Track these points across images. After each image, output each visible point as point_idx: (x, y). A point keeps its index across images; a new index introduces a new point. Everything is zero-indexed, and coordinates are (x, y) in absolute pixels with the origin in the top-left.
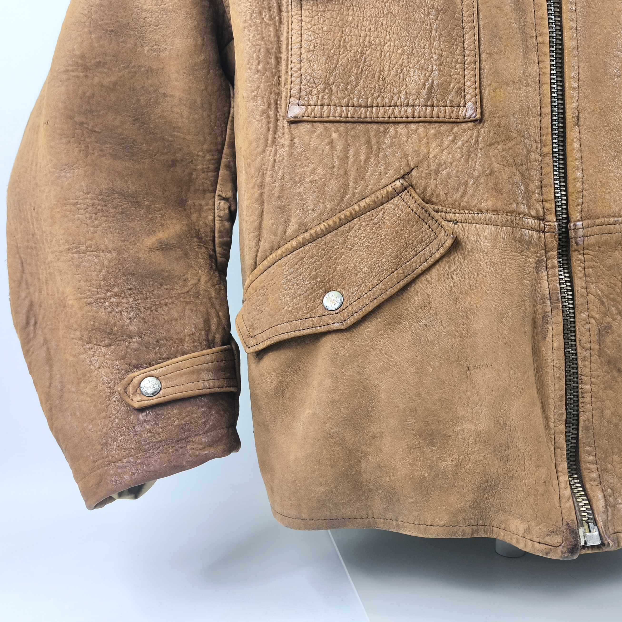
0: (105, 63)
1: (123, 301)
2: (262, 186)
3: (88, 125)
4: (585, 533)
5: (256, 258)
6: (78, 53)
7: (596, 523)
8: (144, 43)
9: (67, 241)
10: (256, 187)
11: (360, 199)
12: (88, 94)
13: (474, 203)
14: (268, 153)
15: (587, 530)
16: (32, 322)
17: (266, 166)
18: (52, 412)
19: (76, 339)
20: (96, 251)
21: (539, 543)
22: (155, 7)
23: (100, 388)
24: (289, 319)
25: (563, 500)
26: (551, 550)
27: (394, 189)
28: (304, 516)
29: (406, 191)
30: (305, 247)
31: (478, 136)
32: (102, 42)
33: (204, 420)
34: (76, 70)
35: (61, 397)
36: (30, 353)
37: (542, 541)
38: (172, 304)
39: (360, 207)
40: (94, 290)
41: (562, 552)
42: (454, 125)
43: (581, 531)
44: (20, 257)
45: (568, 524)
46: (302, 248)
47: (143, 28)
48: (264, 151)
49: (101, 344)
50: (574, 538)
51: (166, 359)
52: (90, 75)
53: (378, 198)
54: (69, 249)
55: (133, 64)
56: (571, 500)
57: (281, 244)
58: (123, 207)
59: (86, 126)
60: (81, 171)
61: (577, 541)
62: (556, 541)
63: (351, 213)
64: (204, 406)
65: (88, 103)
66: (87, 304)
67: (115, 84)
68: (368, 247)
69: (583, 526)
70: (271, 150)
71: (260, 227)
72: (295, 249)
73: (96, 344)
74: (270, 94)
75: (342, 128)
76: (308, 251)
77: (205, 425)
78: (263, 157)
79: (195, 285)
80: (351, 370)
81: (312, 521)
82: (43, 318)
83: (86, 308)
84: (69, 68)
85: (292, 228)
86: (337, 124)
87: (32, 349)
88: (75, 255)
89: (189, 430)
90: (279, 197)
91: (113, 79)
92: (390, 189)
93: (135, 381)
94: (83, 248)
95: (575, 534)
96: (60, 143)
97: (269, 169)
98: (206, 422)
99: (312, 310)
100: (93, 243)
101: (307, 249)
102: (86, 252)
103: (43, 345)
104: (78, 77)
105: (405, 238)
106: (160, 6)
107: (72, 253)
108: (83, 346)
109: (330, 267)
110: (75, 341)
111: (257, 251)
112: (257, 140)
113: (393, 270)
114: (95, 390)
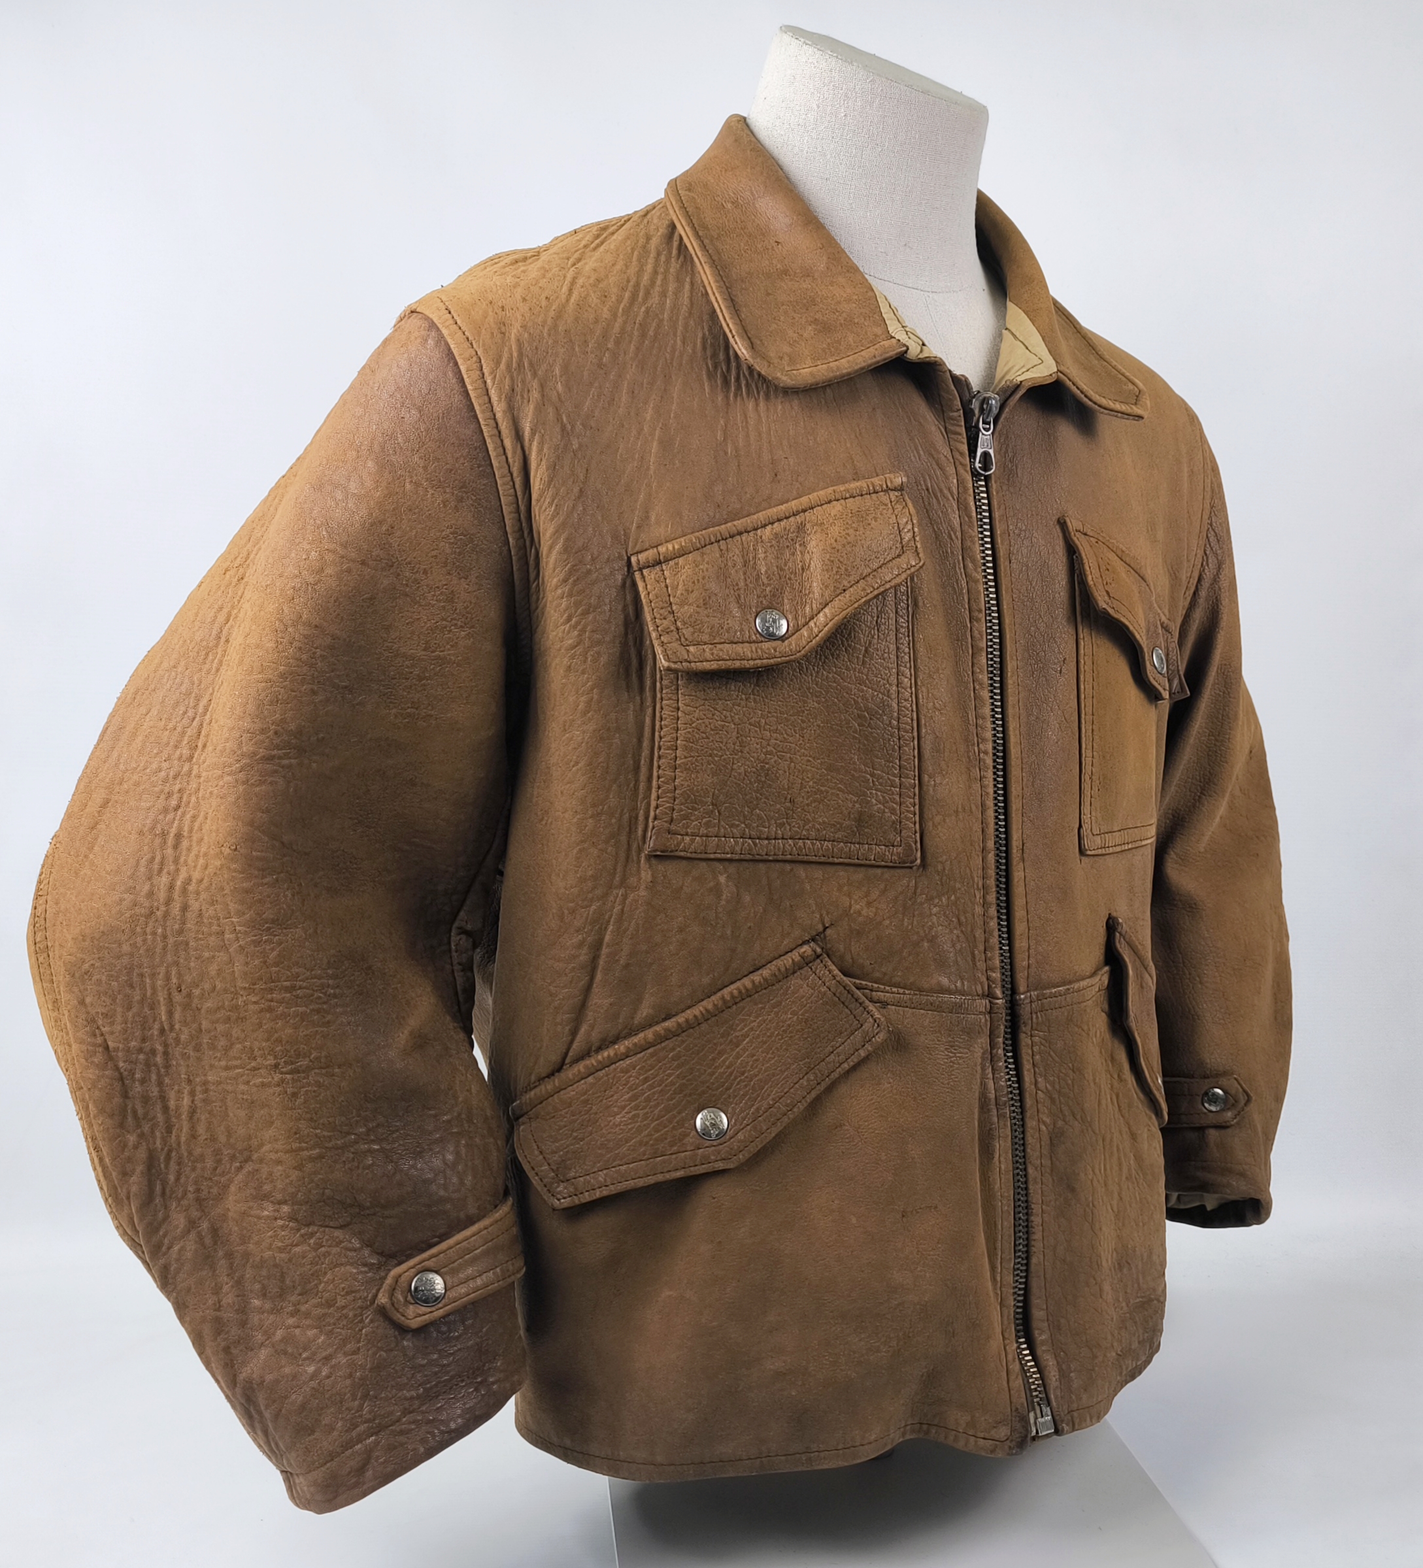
0: (329, 740)
2: (597, 946)
4: (1036, 1418)
5: (566, 1054)
6: (293, 727)
7: (1049, 1404)
8: (391, 702)
9: (272, 1051)
10: (585, 948)
11: (751, 969)
13: (912, 980)
14: (612, 898)
15: (1039, 1415)
16: (158, 1188)
17: (607, 917)
18: (231, 1353)
19: (281, 1218)
20: (328, 1067)
21: (984, 1439)
22: (424, 653)
23: (341, 1302)
24: (644, 1155)
25: (1012, 1377)
26: (996, 1446)
27: (802, 957)
28: (659, 1459)
29: (818, 961)
30: (667, 1042)
31: (916, 887)
34: (286, 756)
35: (243, 1324)
36: (164, 1249)
37: (987, 1436)
39: (753, 982)
40: (326, 1133)
41: (1010, 1447)
42: (886, 870)
43: (1032, 1415)
44: (117, 1068)
45: (1017, 1409)
46: (663, 1045)
47: (394, 681)
48: (606, 895)
49: (331, 1224)
50: (1023, 1427)
53: (779, 970)
54: (276, 1066)
55: (369, 736)
56: (1020, 1377)
57: (622, 1035)
58: (358, 982)
60: (299, 932)
61: (1027, 1430)
62: (1003, 1434)
63: (740, 992)
66: (312, 1159)
68: (765, 1043)
69: (1034, 1409)
70: (618, 894)
71: (583, 1006)
72: (651, 1045)
73: (321, 1226)
74: (623, 810)
75: (732, 869)
76: (673, 1049)
78: (604, 904)
80: (743, 1230)
81: (672, 1467)
82: (178, 1179)
83: (309, 1165)
85: (645, 1011)
86: (727, 864)
87: (166, 1241)
88: (288, 1076)
90: (627, 966)
92: (795, 956)
94: (303, 1063)
95: (1024, 1420)
96: (263, 885)
97: (611, 923)
99: (680, 1140)
100: (323, 1054)
101: (671, 1045)
102: (308, 1069)
103: (189, 1231)
104: (290, 766)
105: (818, 1028)
106: (432, 652)
107: (282, 1073)
108: (298, 1230)
109: (705, 1071)
110: (280, 1222)
111: (572, 1042)
112: (595, 878)
113: (801, 1076)
114: (330, 1306)
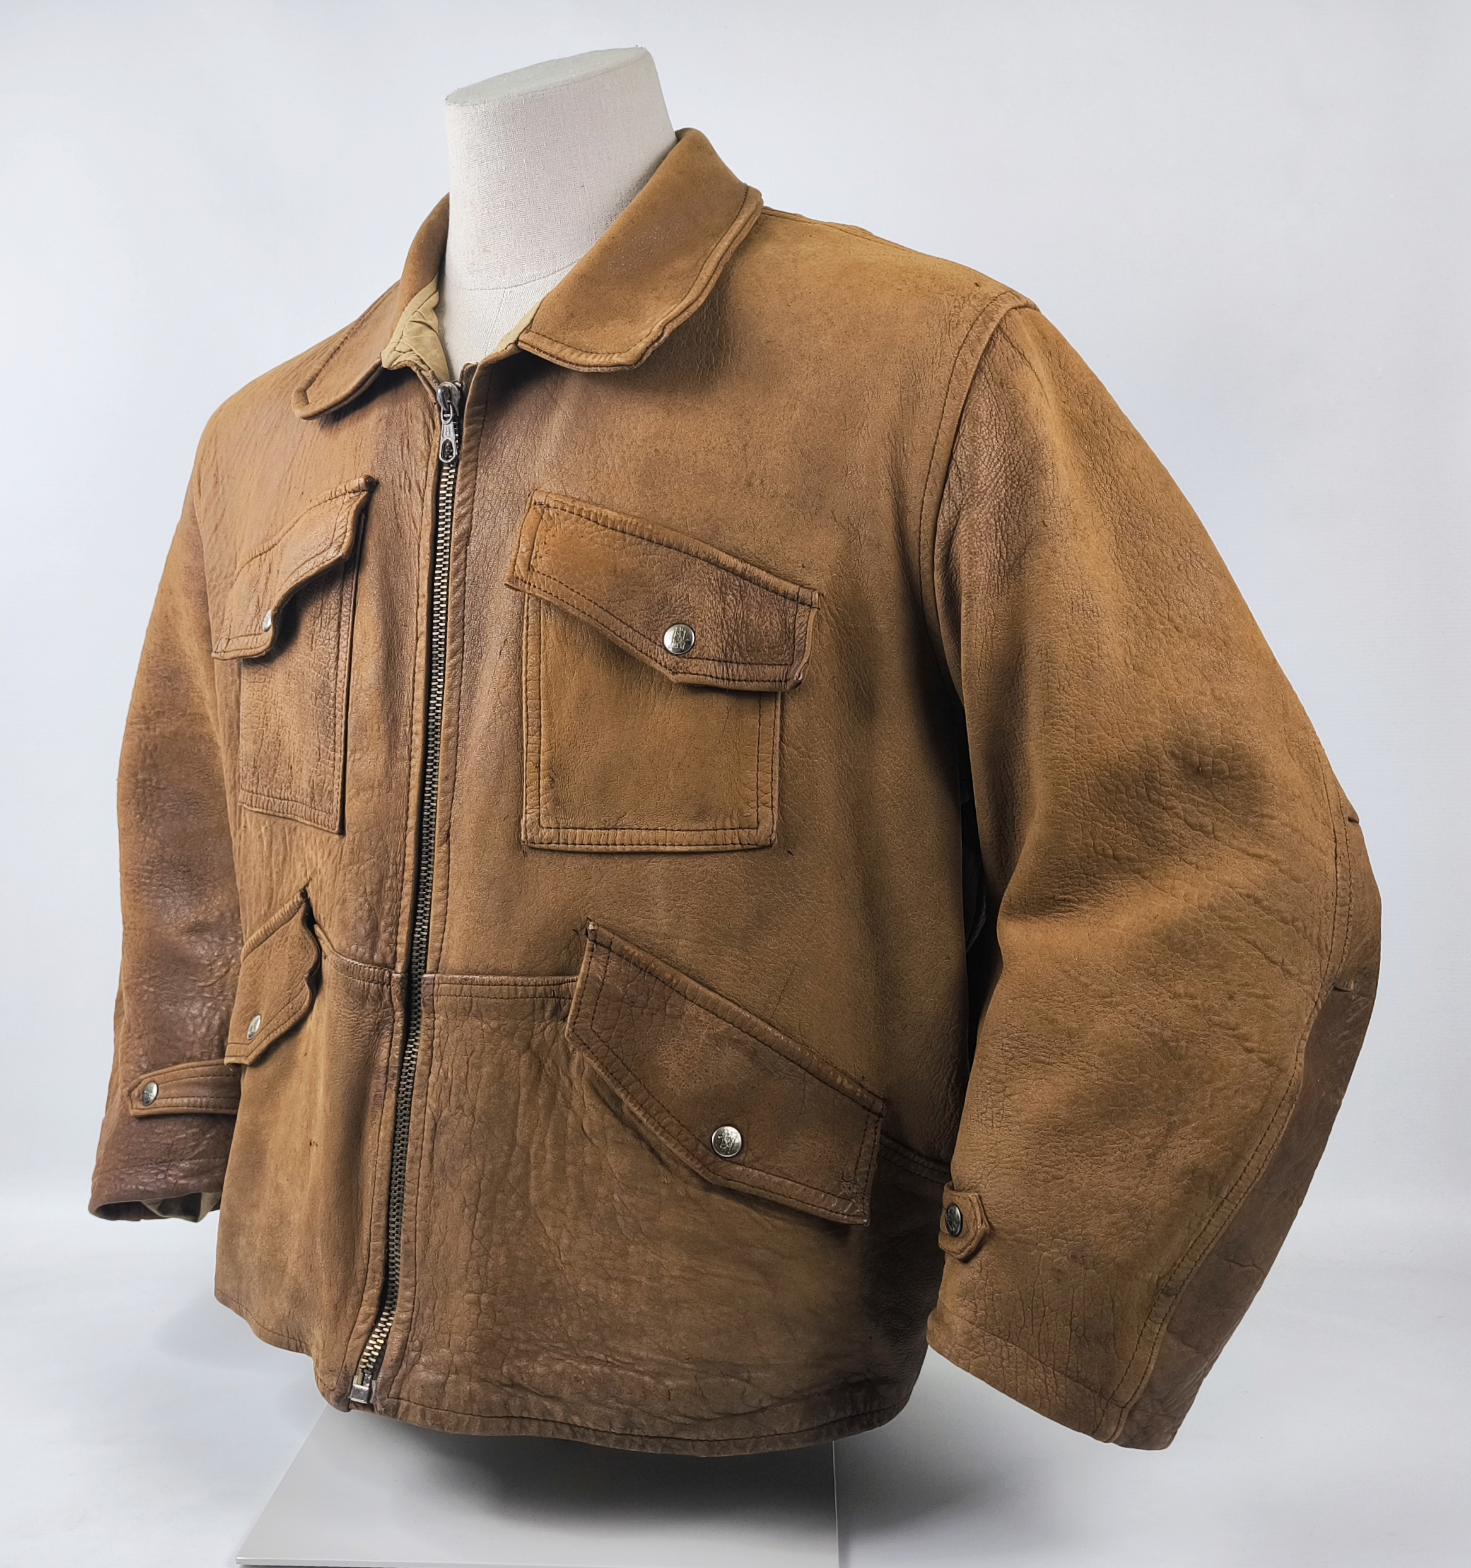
0: (164, 713)
1: (152, 989)
3: (151, 782)
12: (150, 748)
32: (158, 691)
33: (193, 1143)
38: (193, 997)
51: (175, 1064)
52: (152, 727)
59: (148, 783)
64: (197, 1127)
65: (151, 757)
67: (176, 734)
77: (193, 1150)
79: (221, 977)
84: (134, 720)
89: (175, 1152)
91: (173, 728)
93: (143, 1083)
98: (196, 1146)
